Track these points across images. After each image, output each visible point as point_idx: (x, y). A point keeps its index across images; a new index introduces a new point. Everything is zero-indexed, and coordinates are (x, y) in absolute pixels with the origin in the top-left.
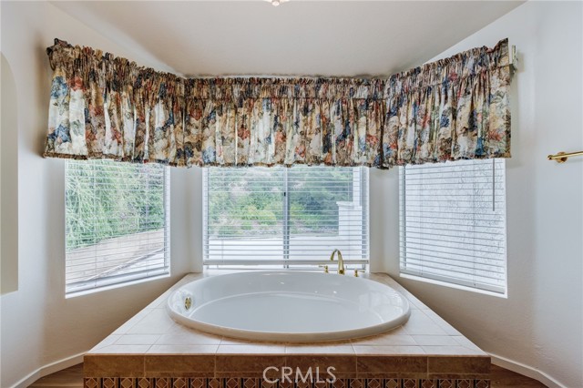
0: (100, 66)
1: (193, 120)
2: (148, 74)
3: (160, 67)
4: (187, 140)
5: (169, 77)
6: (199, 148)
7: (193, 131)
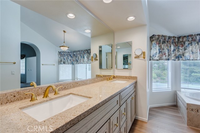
0: (161, 39)
1: (180, 48)
2: (170, 37)
3: (172, 35)
4: (179, 53)
5: (174, 37)
6: (183, 55)
7: (180, 51)
